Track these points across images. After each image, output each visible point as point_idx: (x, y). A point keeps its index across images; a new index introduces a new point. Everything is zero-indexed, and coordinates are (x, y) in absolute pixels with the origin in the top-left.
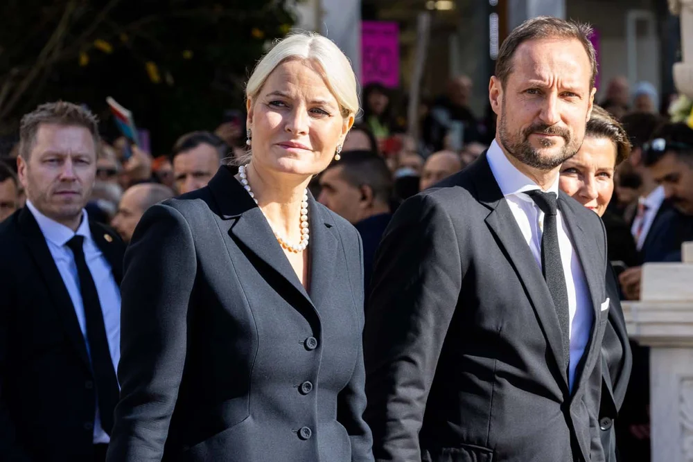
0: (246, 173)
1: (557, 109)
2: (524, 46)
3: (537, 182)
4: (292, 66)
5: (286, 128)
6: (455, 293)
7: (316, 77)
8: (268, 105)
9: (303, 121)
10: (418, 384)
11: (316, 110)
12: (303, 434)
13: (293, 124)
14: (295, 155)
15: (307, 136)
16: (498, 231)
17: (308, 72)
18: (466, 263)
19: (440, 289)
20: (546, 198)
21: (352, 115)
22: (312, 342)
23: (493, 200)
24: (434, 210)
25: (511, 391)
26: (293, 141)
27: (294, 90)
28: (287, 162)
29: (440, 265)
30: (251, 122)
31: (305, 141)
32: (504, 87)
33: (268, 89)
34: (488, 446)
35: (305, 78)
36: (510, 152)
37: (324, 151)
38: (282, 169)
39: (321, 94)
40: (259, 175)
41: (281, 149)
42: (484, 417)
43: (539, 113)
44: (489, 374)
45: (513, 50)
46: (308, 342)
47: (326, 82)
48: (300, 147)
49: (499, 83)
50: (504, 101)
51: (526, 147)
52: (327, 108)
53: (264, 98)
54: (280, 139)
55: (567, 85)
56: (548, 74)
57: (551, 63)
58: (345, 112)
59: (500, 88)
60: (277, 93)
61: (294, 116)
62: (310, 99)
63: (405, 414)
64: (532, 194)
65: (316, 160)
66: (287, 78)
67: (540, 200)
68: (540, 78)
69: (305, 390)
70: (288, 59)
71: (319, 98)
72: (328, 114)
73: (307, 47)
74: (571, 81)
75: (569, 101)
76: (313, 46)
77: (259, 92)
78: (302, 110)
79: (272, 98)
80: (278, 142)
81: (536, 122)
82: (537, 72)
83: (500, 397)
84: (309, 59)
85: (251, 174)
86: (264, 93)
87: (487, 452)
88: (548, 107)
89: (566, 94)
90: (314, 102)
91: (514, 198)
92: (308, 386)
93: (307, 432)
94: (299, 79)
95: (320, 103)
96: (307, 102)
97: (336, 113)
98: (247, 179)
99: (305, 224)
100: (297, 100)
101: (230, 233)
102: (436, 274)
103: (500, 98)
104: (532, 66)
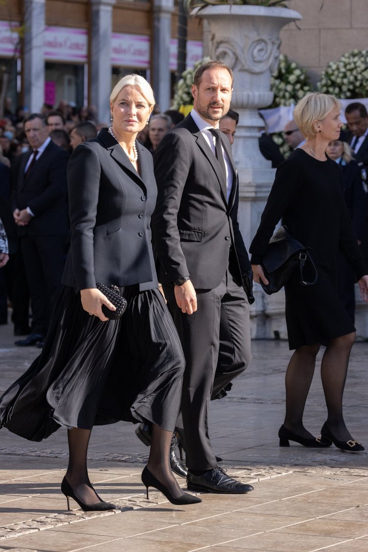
0: (112, 130)
1: (220, 95)
2: (206, 72)
3: (212, 125)
4: (129, 89)
5: (128, 113)
6: (187, 170)
7: (138, 93)
8: (119, 105)
9: (134, 110)
10: (175, 207)
11: (139, 105)
12: (140, 234)
13: (131, 111)
14: (132, 125)
15: (136, 117)
16: (201, 146)
17: (135, 91)
18: (191, 161)
19: (182, 170)
20: (216, 131)
21: (152, 106)
22: (144, 197)
23: (195, 133)
24: (178, 139)
25: (209, 208)
26: (130, 118)
27: (130, 98)
28: (130, 128)
29: (182, 160)
30: (113, 111)
31: (135, 118)
32: (198, 89)
33: (120, 98)
34: (202, 231)
35: (134, 93)
36: (201, 114)
37: (142, 122)
38: (127, 131)
39: (141, 99)
40: (118, 132)
41: (126, 123)
42: (200, 219)
43: (213, 98)
44: (201, 202)
45: (202, 74)
46: (143, 197)
47: (142, 95)
48: (133, 121)
49: (196, 87)
50: (198, 94)
51: (208, 113)
52: (143, 104)
53: (118, 102)
54: (126, 119)
55: (224, 86)
56: (216, 82)
57: (217, 78)
58: (150, 105)
59: (196, 89)
60: (123, 100)
61: (131, 109)
62: (137, 101)
63: (172, 219)
64: (210, 130)
65: (140, 126)
66: (127, 94)
67: (213, 132)
68: (213, 83)
69: (141, 217)
70: (126, 86)
71: (140, 101)
72: (143, 106)
73: (134, 81)
74: (225, 84)
75: (224, 93)
76: (136, 80)
77: (115, 99)
78: (134, 106)
79: (121, 102)
80: (125, 119)
81: (212, 101)
82: (212, 82)
83: (206, 211)
84: (134, 86)
85: (114, 131)
86: (117, 100)
87: (201, 233)
88: (217, 95)
89: (223, 90)
90: (138, 102)
91: (204, 132)
92: (142, 215)
93: (142, 234)
94: (131, 93)
95: (140, 102)
96: (135, 102)
97: (147, 106)
98: (113, 133)
99: (136, 150)
100: (131, 102)
101: (111, 155)
102: (181, 164)
103: (196, 93)
104: (210, 79)
